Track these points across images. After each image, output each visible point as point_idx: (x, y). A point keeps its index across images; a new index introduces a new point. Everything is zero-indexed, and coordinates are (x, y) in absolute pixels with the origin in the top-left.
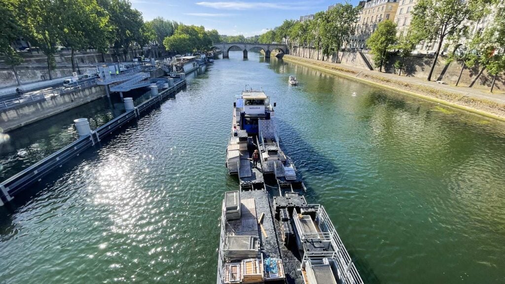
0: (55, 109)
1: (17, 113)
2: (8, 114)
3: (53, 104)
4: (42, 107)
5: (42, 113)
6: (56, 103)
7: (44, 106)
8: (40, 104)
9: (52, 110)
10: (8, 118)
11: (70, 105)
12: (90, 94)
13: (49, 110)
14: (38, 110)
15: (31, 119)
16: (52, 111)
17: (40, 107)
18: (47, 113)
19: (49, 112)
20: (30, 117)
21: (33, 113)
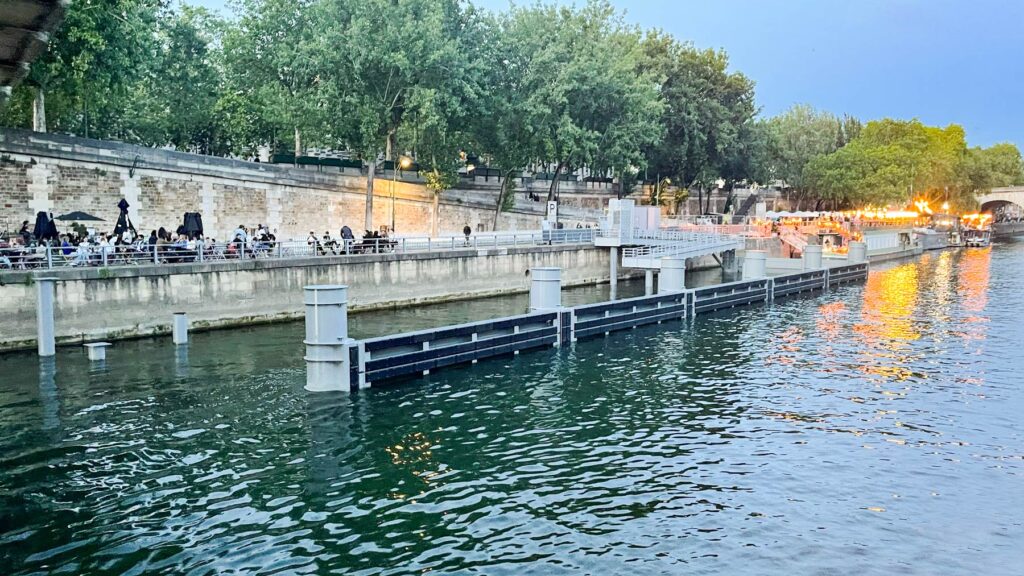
0: (487, 282)
1: (418, 269)
2: (402, 268)
3: (488, 269)
4: (465, 269)
5: (462, 284)
6: (493, 268)
7: (469, 269)
8: (465, 261)
9: (481, 282)
10: (399, 277)
11: (519, 283)
12: (570, 267)
13: (476, 282)
14: (455, 274)
15: (437, 291)
16: (480, 287)
17: (460, 269)
18: (468, 288)
19: (475, 287)
20: (437, 287)
21: (446, 279)
